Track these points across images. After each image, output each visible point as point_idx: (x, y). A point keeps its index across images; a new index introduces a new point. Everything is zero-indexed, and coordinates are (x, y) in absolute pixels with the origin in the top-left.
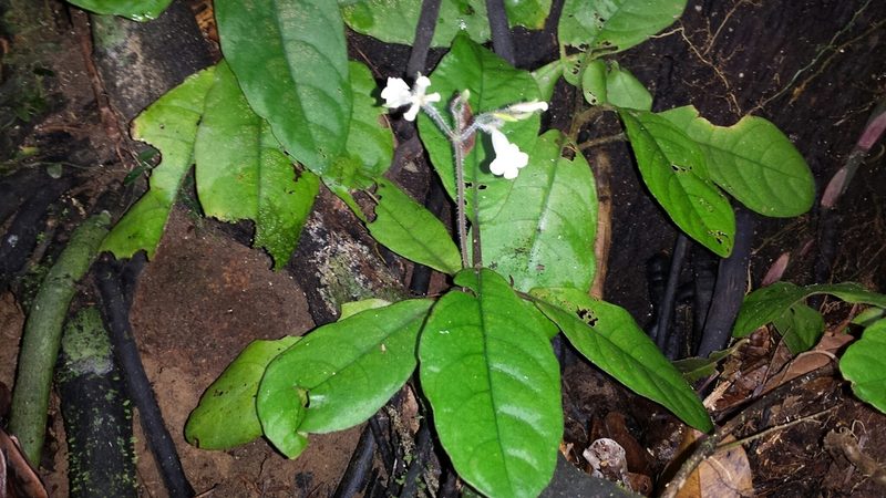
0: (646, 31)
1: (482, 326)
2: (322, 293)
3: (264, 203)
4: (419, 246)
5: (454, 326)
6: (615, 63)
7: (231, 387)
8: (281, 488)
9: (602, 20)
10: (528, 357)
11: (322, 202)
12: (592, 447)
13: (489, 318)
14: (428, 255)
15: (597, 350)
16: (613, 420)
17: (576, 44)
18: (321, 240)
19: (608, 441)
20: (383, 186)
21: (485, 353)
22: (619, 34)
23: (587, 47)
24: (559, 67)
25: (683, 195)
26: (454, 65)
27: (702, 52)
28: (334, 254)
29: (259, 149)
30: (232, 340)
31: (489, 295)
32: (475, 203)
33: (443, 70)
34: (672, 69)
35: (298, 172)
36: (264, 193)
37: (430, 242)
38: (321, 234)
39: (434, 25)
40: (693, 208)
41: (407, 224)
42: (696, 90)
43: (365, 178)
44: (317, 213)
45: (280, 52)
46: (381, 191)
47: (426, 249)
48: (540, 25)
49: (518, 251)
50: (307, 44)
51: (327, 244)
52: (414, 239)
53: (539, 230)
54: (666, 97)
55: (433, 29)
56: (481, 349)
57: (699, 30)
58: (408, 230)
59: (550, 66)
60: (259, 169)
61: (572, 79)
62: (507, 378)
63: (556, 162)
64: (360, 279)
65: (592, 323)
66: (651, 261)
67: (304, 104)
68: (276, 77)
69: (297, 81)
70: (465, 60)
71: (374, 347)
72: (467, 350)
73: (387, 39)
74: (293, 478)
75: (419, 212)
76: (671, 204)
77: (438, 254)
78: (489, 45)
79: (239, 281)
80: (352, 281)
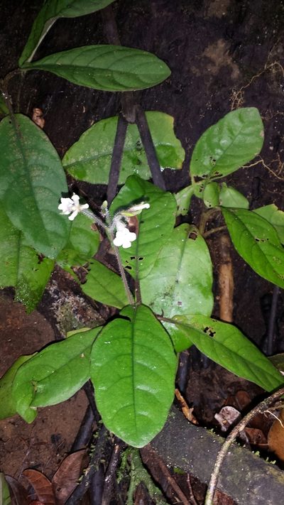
0: (239, 164)
1: (132, 338)
2: (58, 327)
3: (20, 277)
4: (110, 296)
5: (114, 339)
6: (224, 184)
7: (5, 384)
8: (42, 443)
9: (214, 160)
10: (158, 355)
11: (57, 275)
12: (221, 412)
13: (137, 333)
14: (115, 301)
15: (214, 351)
16: (242, 396)
17: (200, 175)
18: (56, 296)
19: (229, 408)
20: (92, 263)
21: (132, 354)
22: (223, 167)
23: (207, 176)
24: (191, 189)
25: (262, 254)
26: (128, 192)
27: (277, 173)
28: (63, 303)
29: (19, 247)
30: (9, 357)
31: (139, 320)
32: (137, 269)
33: (121, 195)
34: (259, 184)
35: (41, 258)
36: (21, 271)
37: (117, 293)
38: (56, 292)
39: (118, 172)
40: (268, 262)
41: (105, 284)
42: (276, 195)
43: (83, 260)
44: (54, 281)
45: (31, 194)
46: (90, 266)
47: (114, 297)
48: (179, 166)
49: (166, 295)
50: (45, 188)
51: (59, 298)
52: (108, 292)
53: (177, 281)
54: (257, 201)
55: (118, 174)
56: (130, 352)
57: (273, 161)
58: (104, 287)
59: (186, 189)
60: (18, 258)
61: (198, 195)
62: (144, 368)
63: (185, 241)
64: (77, 317)
65: (212, 335)
66: (262, 299)
67: (44, 221)
68: (27, 207)
69: (40, 208)
70: (134, 189)
71: (78, 355)
72: (120, 352)
73: (94, 182)
74: (49, 437)
75: (112, 276)
76: (252, 260)
77: (121, 299)
78: (151, 181)
79: (16, 323)
80: (73, 318)
